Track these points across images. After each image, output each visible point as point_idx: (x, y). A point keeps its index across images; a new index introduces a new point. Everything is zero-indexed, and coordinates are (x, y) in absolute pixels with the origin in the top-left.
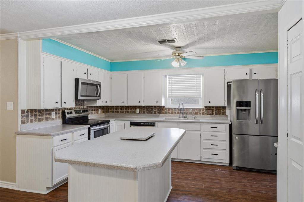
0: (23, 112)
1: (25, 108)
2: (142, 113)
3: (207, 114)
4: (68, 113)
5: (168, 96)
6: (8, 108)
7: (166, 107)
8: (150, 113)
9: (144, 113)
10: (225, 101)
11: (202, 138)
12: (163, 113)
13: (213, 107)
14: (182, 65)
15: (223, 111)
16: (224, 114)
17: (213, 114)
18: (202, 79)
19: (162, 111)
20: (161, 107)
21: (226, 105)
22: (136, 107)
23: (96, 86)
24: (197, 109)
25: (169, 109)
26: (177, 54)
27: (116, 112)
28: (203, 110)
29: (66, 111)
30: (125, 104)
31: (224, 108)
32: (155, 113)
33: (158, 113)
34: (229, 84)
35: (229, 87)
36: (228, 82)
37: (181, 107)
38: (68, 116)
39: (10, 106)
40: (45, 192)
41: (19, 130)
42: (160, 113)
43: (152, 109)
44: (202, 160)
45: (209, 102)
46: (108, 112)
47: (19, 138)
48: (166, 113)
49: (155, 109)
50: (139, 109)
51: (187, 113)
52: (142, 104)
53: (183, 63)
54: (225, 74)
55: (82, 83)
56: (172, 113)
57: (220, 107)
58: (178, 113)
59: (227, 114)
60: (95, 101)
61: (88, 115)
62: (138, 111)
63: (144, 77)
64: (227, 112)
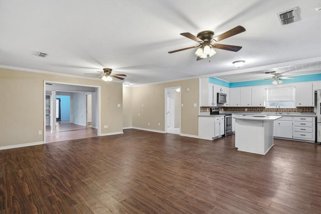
0: (200, 107)
1: (201, 106)
2: (249, 111)
3: (298, 112)
4: (213, 109)
5: (267, 101)
6: (194, 106)
7: (266, 108)
8: (254, 111)
9: (251, 111)
10: (313, 103)
11: (294, 125)
12: (264, 111)
13: (303, 107)
14: (280, 83)
15: (312, 110)
16: (312, 112)
17: (303, 112)
18: (294, 89)
19: (264, 110)
20: (262, 107)
21: (314, 106)
22: (245, 107)
23: (225, 96)
24: (290, 109)
25: (269, 109)
26: (276, 78)
27: (232, 110)
28: (295, 109)
29: (212, 108)
30: (239, 106)
31: (312, 108)
32: (258, 111)
33: (260, 111)
34: (316, 92)
35: (316, 94)
36: (315, 91)
37: (278, 107)
38: (213, 111)
39: (195, 105)
40: (212, 139)
41: (199, 115)
42: (262, 111)
43: (256, 109)
44: (294, 138)
45: (300, 104)
46: (227, 110)
47: (199, 118)
48: (266, 111)
49: (258, 109)
50: (247, 109)
51: (282, 111)
52: (250, 106)
53: (280, 82)
54: (313, 86)
55: (220, 95)
56: (271, 111)
57: (309, 107)
58: (275, 111)
59: (315, 112)
60: (223, 104)
61: (219, 111)
62: (246, 110)
63: (251, 90)
64: (315, 110)
